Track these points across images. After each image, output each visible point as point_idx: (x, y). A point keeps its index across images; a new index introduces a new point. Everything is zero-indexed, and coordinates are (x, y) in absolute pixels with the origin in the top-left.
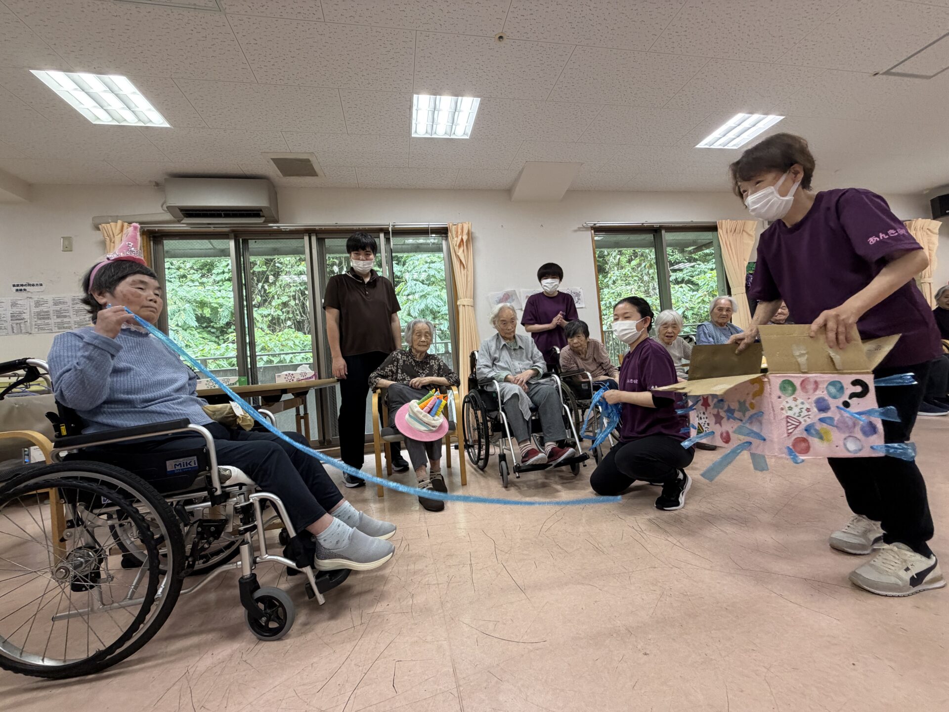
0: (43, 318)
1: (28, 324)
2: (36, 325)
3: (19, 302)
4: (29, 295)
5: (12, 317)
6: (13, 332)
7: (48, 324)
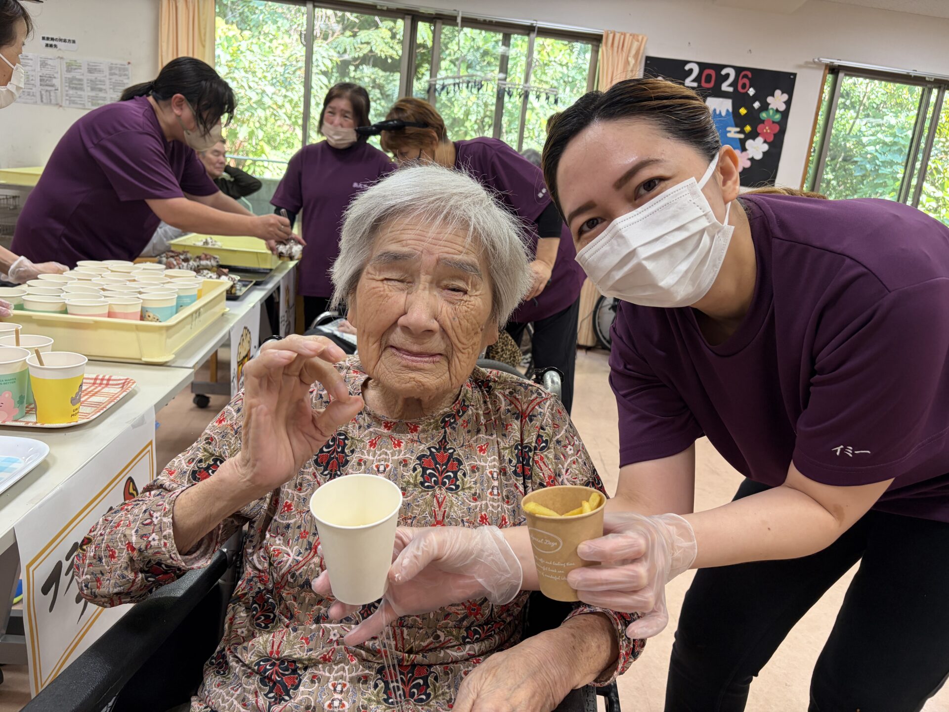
0: (76, 88)
1: (59, 92)
2: (67, 95)
3: (49, 62)
4: (60, 54)
5: (41, 80)
6: (42, 101)
7: (80, 97)
